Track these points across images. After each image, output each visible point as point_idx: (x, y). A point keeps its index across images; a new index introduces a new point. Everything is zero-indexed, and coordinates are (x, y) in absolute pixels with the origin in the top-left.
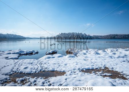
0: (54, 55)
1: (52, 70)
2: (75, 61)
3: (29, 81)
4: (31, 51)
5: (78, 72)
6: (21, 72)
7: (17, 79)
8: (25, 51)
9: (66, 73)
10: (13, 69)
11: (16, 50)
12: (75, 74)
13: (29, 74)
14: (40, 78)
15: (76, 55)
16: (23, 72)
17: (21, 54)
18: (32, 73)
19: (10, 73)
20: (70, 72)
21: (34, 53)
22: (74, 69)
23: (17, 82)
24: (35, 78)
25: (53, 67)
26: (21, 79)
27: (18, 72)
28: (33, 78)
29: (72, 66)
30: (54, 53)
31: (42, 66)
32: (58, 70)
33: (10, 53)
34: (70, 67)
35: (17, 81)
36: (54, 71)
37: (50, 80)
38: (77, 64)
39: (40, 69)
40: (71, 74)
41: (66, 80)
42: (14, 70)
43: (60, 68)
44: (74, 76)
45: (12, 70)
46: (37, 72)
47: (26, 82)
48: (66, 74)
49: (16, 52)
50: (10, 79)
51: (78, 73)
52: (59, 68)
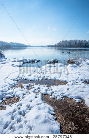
1: (54, 79)
2: (77, 71)
3: (33, 87)
4: (33, 59)
5: (80, 83)
6: (26, 78)
7: (23, 85)
8: (27, 59)
9: (67, 83)
10: (19, 75)
11: (20, 58)
12: (77, 85)
13: (33, 81)
14: (43, 85)
15: (78, 65)
16: (28, 79)
17: (24, 62)
18: (35, 80)
19: (17, 79)
20: (72, 82)
21: (36, 61)
22: (76, 80)
23: (23, 87)
24: (39, 85)
25: (55, 76)
26: (26, 85)
27: (24, 79)
28: (37, 85)
29: (74, 76)
31: (44, 74)
32: (60, 79)
33: (15, 61)
34: (71, 77)
35: (23, 86)
36: (56, 80)
37: (52, 88)
38: (79, 75)
39: (42, 77)
40: (73, 84)
41: (68, 89)
42: (21, 76)
43: (62, 78)
45: (18, 76)
46: (40, 79)
47: (31, 88)
48: (68, 84)
49: (20, 60)
50: (17, 85)
51: (80, 84)
52: (61, 77)
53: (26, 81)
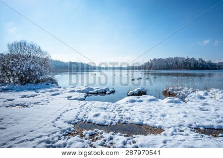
0: (142, 98)
1: (139, 122)
2: (181, 110)
3: (102, 137)
4: (104, 88)
5: (188, 131)
6: (90, 120)
7: (84, 132)
8: (94, 88)
9: (163, 130)
10: (79, 115)
11: (82, 87)
12: (182, 135)
13: (101, 126)
14: (119, 133)
15: (183, 98)
16: (93, 122)
17: (88, 93)
18: (105, 124)
19: (74, 121)
20: (172, 130)
21: (108, 92)
22: (180, 126)
23: (84, 136)
24: (112, 132)
25: (140, 118)
26: (89, 131)
27: (86, 121)
28: (108, 132)
29: (175, 119)
30: (141, 93)
31: (121, 114)
32: (149, 123)
33: (73, 91)
34: (171, 120)
35: (84, 134)
36: (142, 125)
37: (135, 139)
38: (185, 116)
39: (118, 118)
40: (174, 133)
41: (164, 143)
42: (80, 117)
43: (153, 122)
44: (179, 137)
45: (77, 117)
46: (114, 123)
47: (97, 138)
48: (164, 132)
49: (82, 89)
50: (74, 131)
51: (188, 133)
52: (151, 120)
53: (90, 125)
